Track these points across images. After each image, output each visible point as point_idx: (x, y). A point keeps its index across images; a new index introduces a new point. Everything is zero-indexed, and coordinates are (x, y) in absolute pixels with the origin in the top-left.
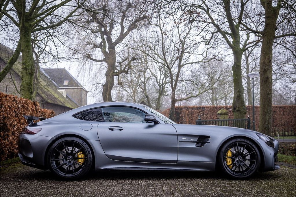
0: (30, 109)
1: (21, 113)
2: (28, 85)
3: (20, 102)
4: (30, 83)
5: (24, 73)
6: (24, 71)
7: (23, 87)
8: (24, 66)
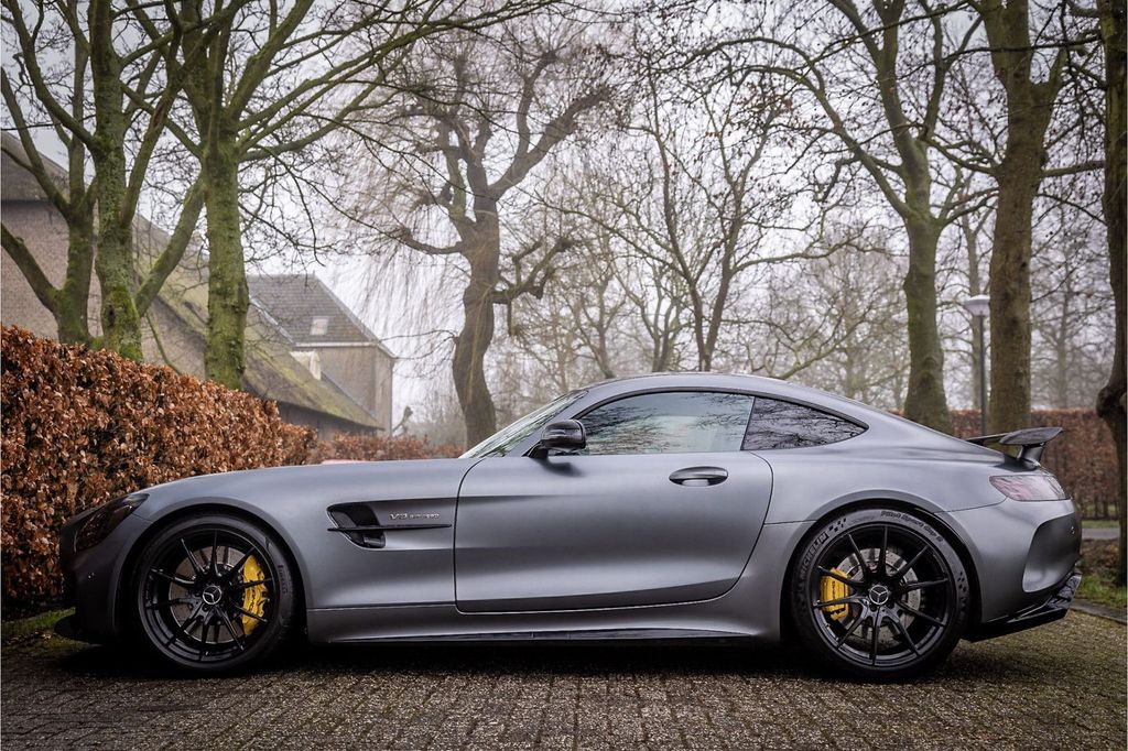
0: (257, 425)
1: (236, 438)
2: (231, 346)
3: (233, 404)
4: (235, 339)
5: (216, 305)
6: (215, 300)
7: (215, 354)
8: (218, 285)
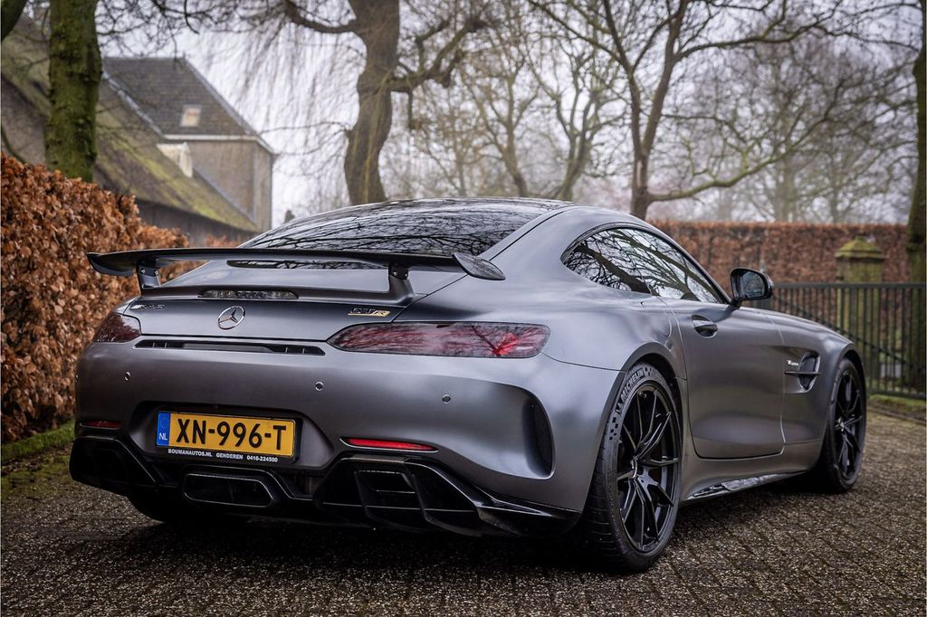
0: (108, 226)
1: (78, 244)
2: (78, 125)
3: (74, 198)
4: (84, 117)
5: (59, 74)
6: (58, 65)
7: (57, 135)
8: (62, 47)
